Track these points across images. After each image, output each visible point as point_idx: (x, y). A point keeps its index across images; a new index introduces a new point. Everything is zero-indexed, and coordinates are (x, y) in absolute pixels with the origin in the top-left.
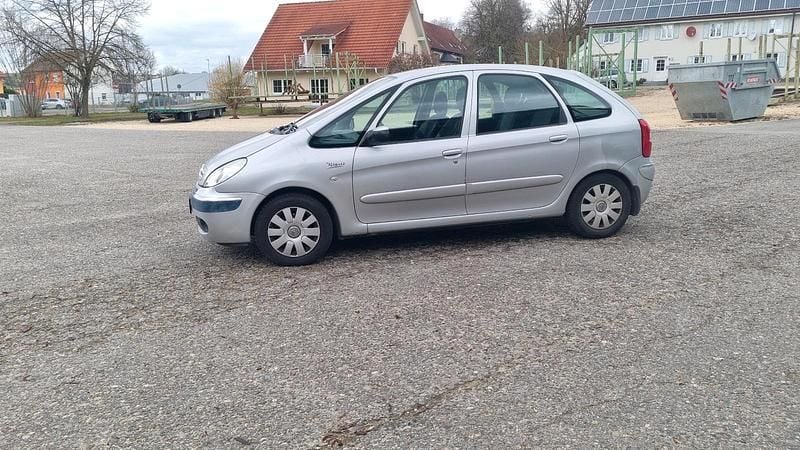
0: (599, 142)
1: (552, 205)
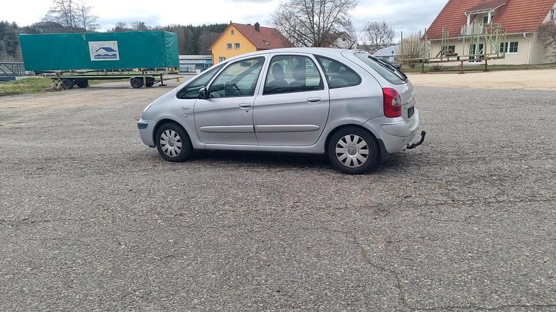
0: (344, 103)
1: (314, 146)
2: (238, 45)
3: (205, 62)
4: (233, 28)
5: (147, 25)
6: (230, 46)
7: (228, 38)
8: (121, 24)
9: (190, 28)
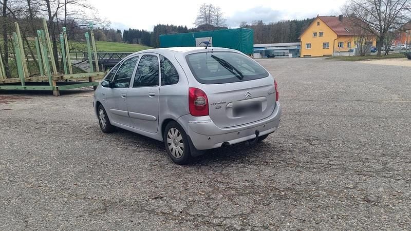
2: (321, 34)
3: (296, 48)
4: (319, 20)
5: (263, 22)
6: (315, 34)
7: (314, 28)
8: (243, 23)
9: (295, 22)
